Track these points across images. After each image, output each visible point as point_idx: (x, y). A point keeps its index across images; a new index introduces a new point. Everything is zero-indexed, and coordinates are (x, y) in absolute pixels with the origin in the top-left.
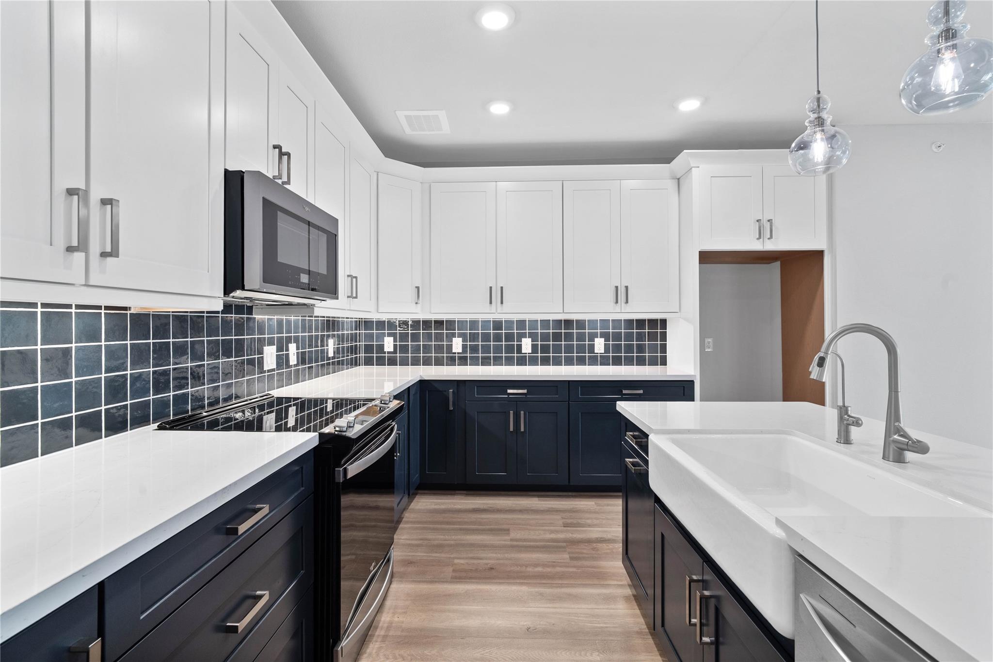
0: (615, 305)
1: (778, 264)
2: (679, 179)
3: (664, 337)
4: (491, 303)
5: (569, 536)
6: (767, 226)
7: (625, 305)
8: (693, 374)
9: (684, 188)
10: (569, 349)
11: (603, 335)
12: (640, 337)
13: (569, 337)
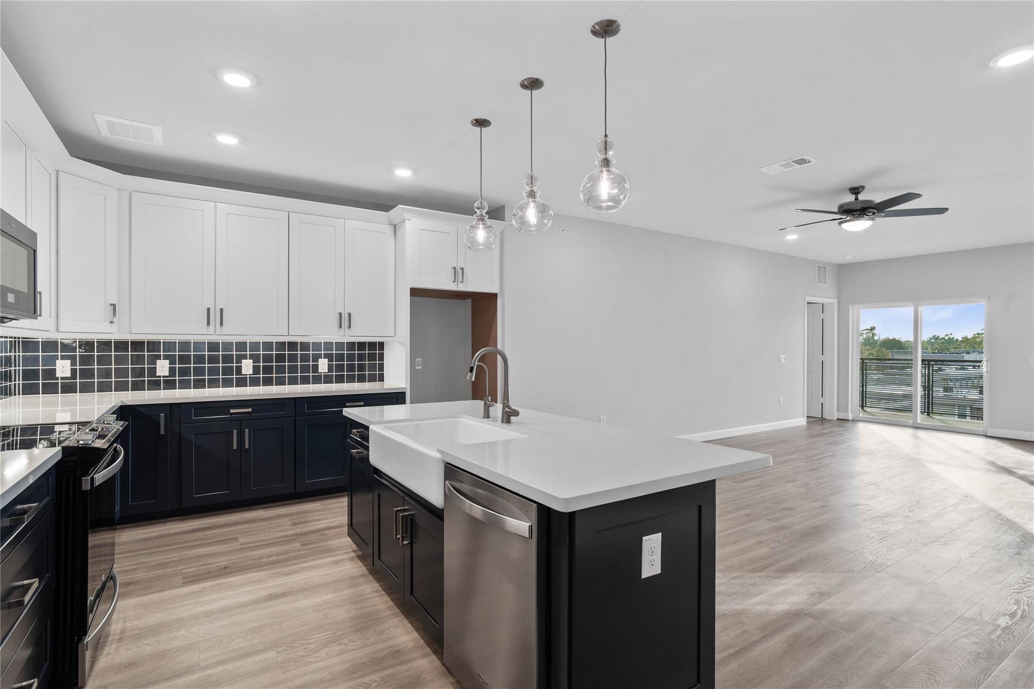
0: (339, 329)
1: (470, 301)
2: (395, 226)
3: (382, 357)
4: (208, 324)
5: (298, 531)
6: (460, 272)
7: (348, 329)
8: (405, 387)
9: (399, 233)
10: (293, 369)
11: (326, 356)
12: (361, 357)
13: (293, 358)
